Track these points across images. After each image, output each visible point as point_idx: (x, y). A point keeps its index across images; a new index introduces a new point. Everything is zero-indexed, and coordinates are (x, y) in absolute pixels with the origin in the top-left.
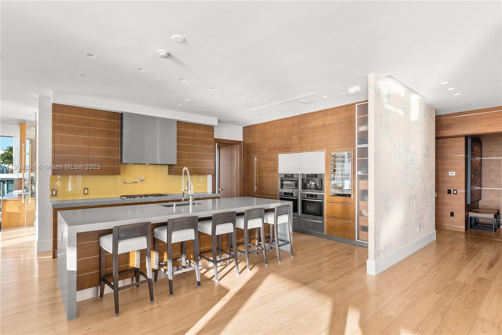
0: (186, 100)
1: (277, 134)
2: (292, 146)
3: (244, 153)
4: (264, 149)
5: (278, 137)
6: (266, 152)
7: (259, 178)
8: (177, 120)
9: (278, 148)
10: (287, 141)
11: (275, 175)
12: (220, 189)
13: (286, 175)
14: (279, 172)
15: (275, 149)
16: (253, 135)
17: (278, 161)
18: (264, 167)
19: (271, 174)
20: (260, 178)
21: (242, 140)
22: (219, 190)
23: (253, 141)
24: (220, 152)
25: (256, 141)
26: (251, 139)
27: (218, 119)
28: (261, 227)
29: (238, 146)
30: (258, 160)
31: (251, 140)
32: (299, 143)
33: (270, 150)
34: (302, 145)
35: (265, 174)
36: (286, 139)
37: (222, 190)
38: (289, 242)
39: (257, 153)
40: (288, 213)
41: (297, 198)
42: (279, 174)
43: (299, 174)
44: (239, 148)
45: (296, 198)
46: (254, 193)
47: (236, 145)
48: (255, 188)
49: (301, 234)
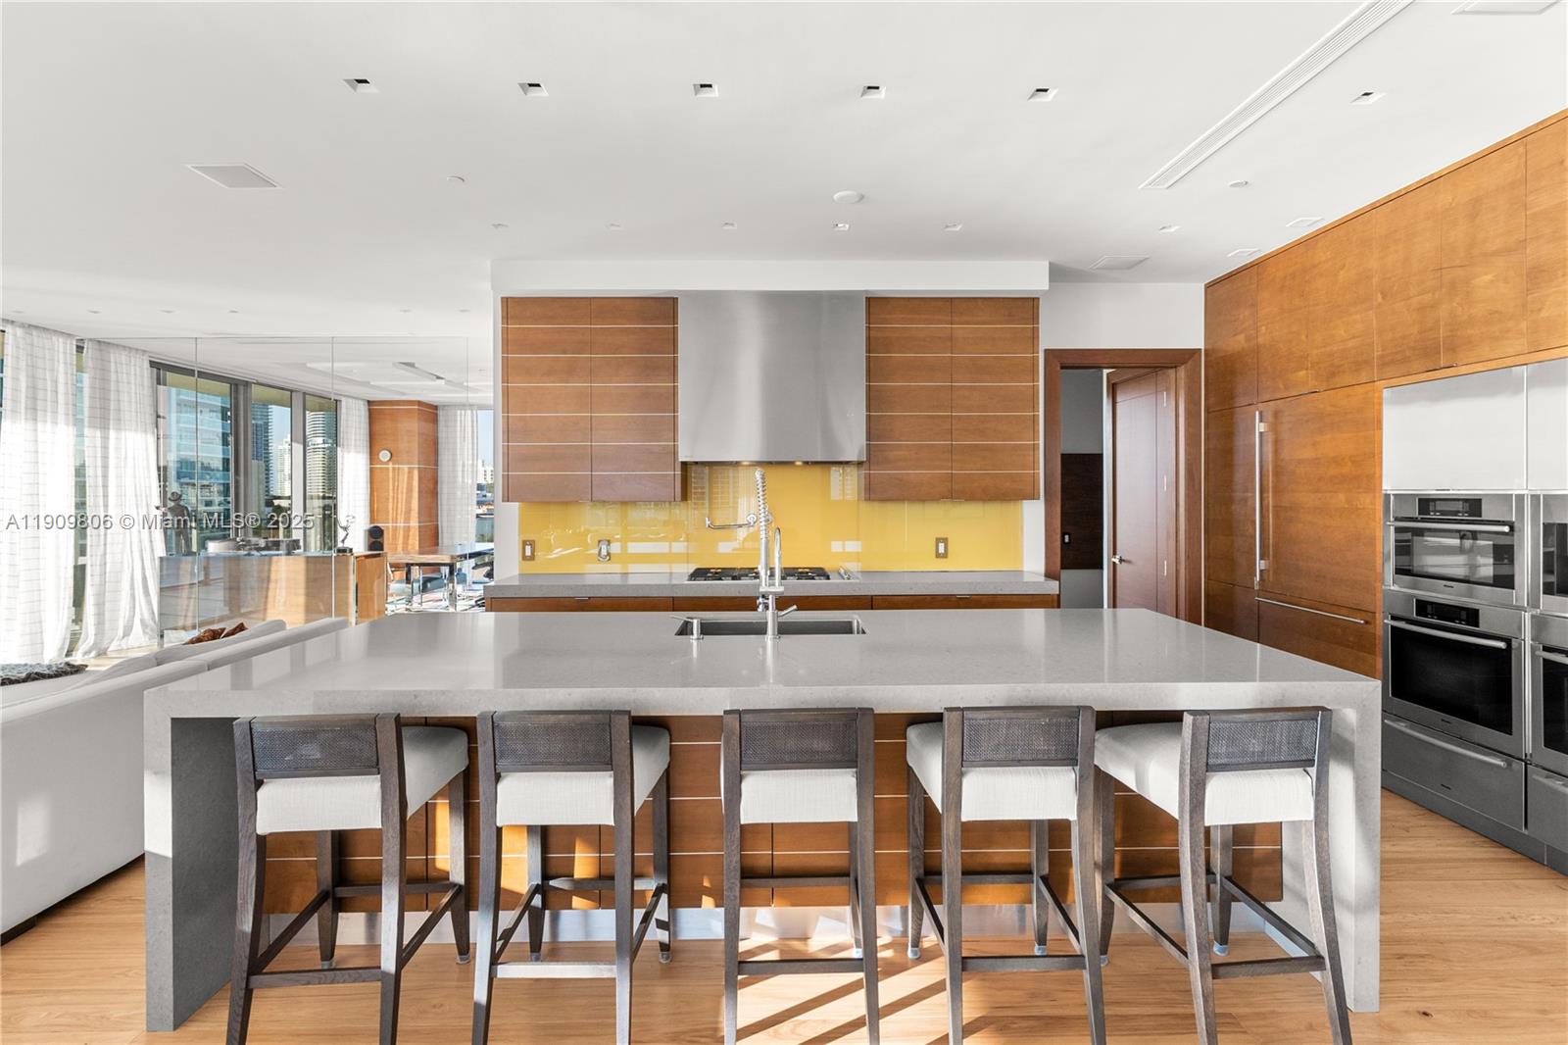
0: (836, 197)
1: (1375, 280)
2: (1470, 332)
3: (1212, 400)
4: (1302, 373)
5: (1379, 296)
6: (1312, 384)
7: (1276, 516)
8: (866, 291)
9: (1381, 357)
10: (1434, 306)
11: (1364, 500)
12: (1117, 561)
13: (1426, 504)
14: (1384, 487)
15: (1359, 365)
16: (1247, 313)
17: (1380, 428)
18: (1300, 462)
19: (1342, 497)
20: (1284, 513)
21: (1202, 346)
22: (1114, 563)
23: (1248, 339)
24: (1119, 407)
25: (1261, 340)
26: (1241, 332)
27: (1050, 263)
28: (1071, 819)
29: (1182, 372)
30: (1275, 427)
31: (1241, 338)
32: (1524, 305)
33: (1333, 375)
34: (1544, 314)
35: (1306, 498)
36: (1428, 297)
37: (1121, 560)
38: (1320, 957)
39: (1267, 397)
40: (1310, 762)
41: (1508, 641)
42: (1387, 496)
43: (1520, 498)
44: (1182, 384)
45: (1502, 645)
46: (1256, 588)
47: (1172, 367)
48: (1260, 565)
49: (1545, 871)
